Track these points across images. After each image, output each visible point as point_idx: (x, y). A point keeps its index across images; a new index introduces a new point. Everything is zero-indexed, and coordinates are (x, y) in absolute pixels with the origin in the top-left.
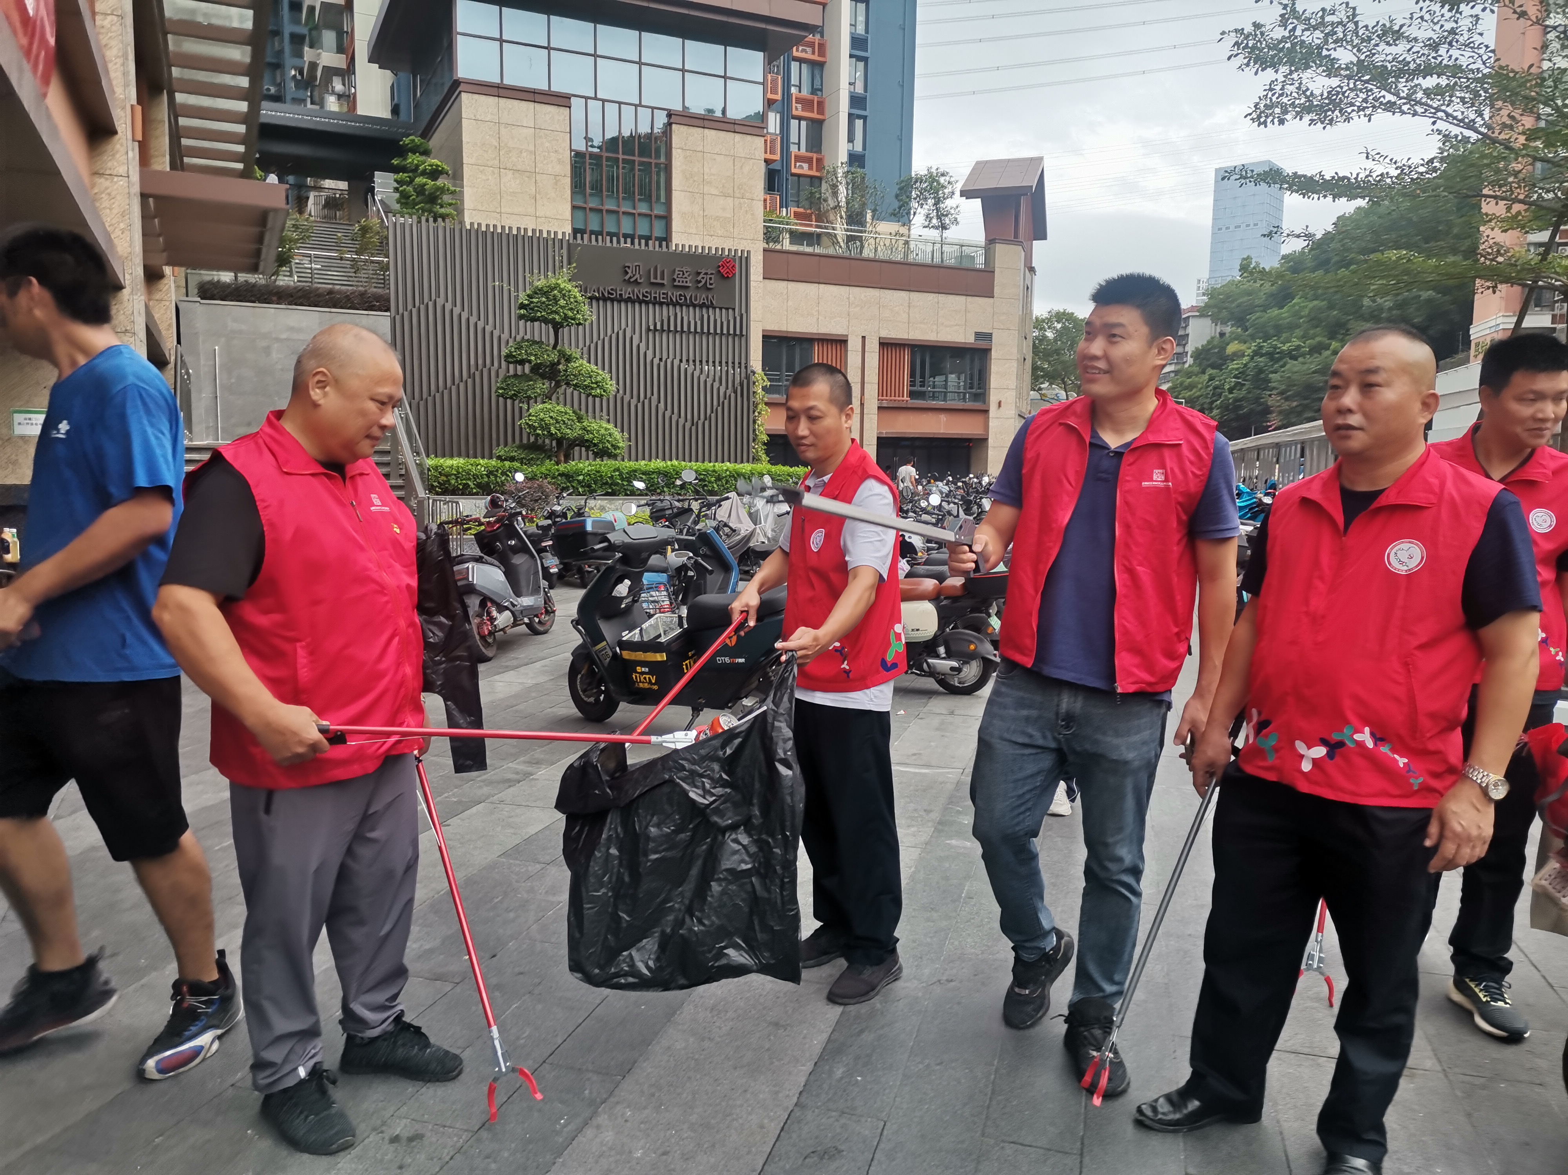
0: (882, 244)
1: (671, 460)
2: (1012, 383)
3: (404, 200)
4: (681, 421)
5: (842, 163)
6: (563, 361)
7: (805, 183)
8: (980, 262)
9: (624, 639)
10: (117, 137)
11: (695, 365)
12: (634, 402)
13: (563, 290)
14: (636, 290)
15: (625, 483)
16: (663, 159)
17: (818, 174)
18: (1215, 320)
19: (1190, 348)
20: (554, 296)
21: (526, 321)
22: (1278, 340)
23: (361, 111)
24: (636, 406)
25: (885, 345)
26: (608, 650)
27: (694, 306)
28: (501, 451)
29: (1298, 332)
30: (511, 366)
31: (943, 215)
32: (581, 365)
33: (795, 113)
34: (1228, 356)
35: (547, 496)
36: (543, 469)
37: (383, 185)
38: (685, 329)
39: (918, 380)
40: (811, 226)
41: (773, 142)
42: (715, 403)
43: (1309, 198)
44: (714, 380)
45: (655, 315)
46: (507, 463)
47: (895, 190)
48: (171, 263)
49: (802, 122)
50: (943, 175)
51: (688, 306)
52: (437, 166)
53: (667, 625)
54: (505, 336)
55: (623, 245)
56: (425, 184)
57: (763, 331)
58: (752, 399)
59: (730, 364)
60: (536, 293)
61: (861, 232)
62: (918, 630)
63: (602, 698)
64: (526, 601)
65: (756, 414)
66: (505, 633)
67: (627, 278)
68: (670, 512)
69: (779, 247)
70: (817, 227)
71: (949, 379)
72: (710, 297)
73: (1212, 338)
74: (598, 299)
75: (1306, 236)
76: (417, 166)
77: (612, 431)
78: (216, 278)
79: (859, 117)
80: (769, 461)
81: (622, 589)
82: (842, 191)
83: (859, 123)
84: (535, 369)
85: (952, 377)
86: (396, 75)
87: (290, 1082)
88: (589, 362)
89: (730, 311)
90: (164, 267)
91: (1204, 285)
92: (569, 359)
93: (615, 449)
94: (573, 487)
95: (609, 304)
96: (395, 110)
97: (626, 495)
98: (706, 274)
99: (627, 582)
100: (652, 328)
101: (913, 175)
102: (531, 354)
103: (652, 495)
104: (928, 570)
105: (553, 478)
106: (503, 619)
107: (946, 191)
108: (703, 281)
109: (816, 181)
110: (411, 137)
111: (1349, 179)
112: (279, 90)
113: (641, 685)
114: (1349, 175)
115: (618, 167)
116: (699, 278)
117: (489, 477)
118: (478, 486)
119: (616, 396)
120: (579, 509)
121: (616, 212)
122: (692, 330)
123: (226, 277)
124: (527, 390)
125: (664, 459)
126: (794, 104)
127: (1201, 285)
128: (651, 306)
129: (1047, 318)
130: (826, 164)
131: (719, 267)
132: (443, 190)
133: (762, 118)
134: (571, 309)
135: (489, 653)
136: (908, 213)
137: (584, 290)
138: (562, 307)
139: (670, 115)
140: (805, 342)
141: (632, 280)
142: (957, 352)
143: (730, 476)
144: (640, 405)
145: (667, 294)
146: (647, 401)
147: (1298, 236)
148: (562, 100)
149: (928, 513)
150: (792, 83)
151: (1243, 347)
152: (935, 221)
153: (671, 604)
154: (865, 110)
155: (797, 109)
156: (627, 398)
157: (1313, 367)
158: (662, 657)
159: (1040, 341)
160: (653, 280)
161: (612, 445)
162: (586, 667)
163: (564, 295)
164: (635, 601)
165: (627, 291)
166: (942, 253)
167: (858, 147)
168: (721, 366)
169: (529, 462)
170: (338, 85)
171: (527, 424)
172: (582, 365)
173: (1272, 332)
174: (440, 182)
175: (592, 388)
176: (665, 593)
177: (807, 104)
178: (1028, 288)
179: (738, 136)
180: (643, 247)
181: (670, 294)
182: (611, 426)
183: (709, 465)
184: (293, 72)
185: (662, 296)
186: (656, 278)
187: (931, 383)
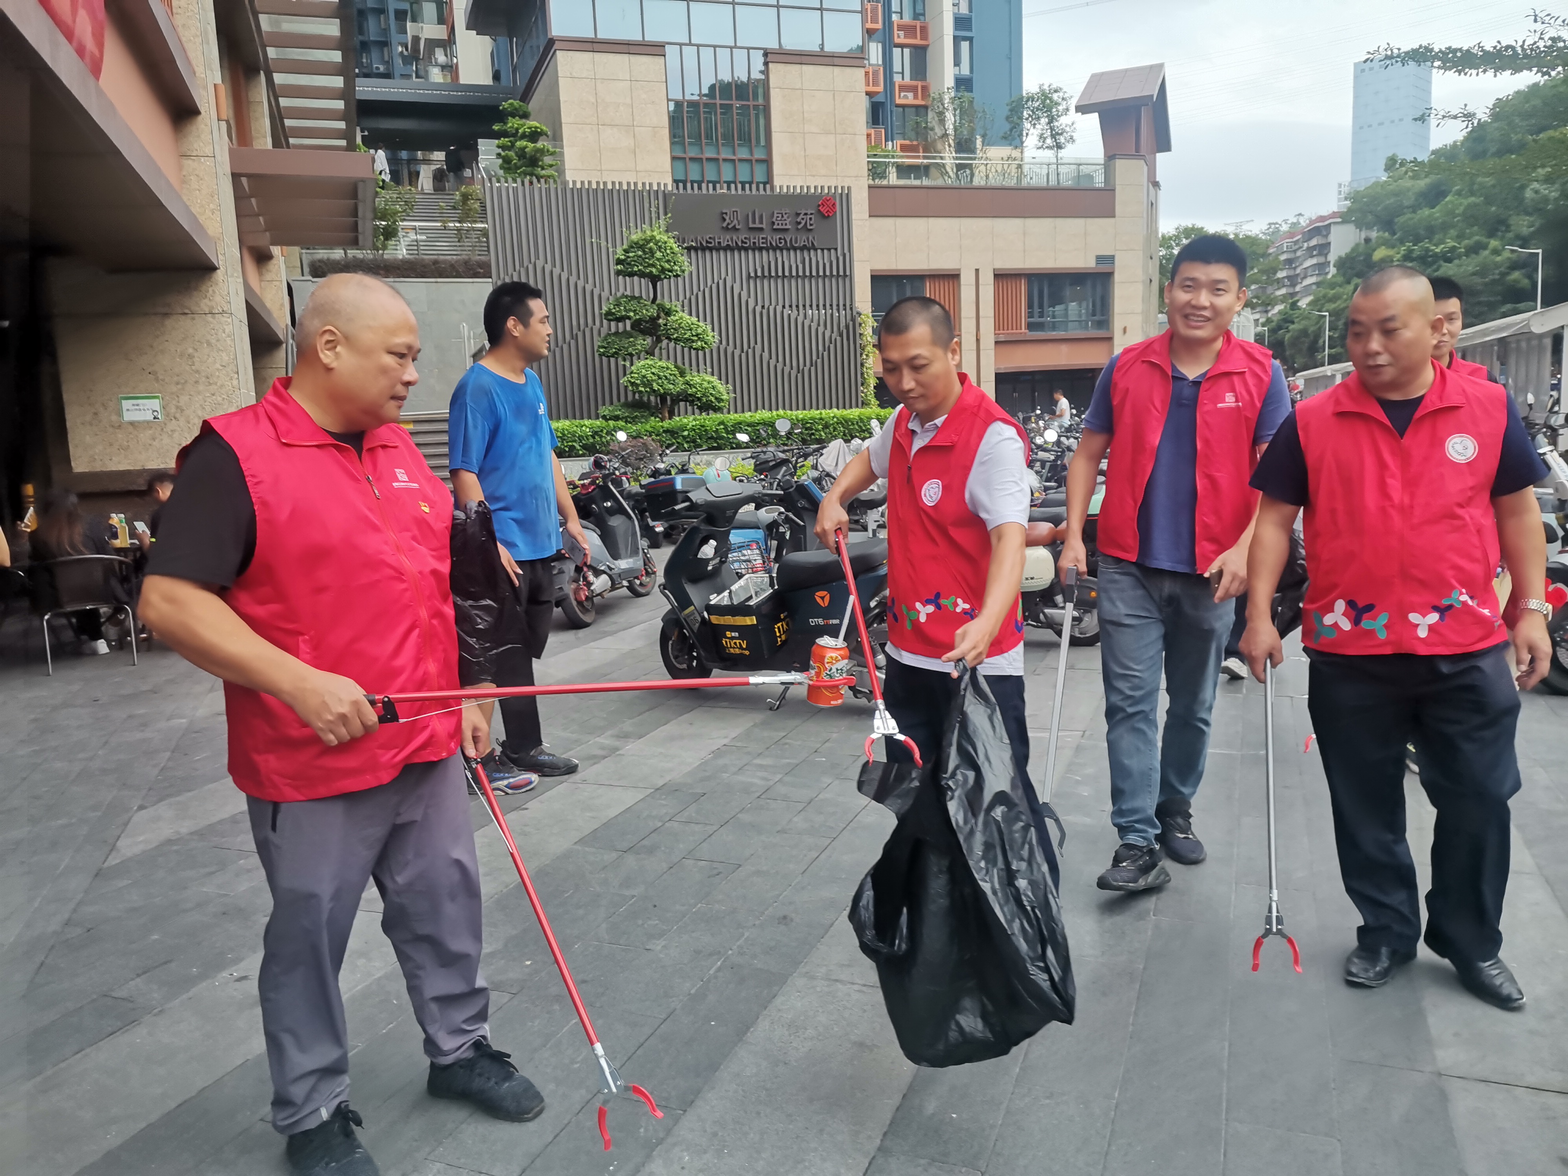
0: (993, 170)
1: (777, 409)
2: (1138, 307)
3: (507, 165)
4: (787, 369)
5: (948, 89)
6: (662, 315)
7: (910, 114)
8: (1099, 180)
9: (712, 603)
10: (200, 118)
11: (798, 311)
12: (737, 352)
13: (659, 241)
14: (735, 238)
15: (731, 436)
16: (761, 101)
17: (923, 103)
18: (1359, 225)
19: (1332, 257)
20: (650, 249)
21: (624, 276)
22: (1430, 242)
23: (463, 80)
24: (740, 356)
25: (1000, 276)
26: (697, 615)
27: (795, 249)
28: (604, 410)
29: (1453, 232)
30: (613, 324)
31: (1058, 134)
32: (681, 318)
33: (897, 40)
34: (1375, 263)
35: (652, 455)
36: (648, 427)
37: (486, 153)
38: (787, 274)
39: (1036, 310)
40: (918, 157)
41: (876, 73)
42: (821, 348)
43: (1466, 74)
44: (819, 325)
45: (755, 261)
46: (611, 423)
47: (1006, 111)
48: (277, 241)
49: (905, 50)
50: (1056, 91)
51: (788, 250)
52: (536, 127)
53: (758, 586)
54: (606, 294)
55: (719, 191)
56: (526, 147)
57: (871, 271)
58: (859, 342)
59: (835, 307)
60: (632, 247)
61: (971, 159)
62: (1032, 578)
63: (694, 664)
64: (623, 564)
65: (864, 357)
66: (603, 597)
67: (725, 225)
68: (774, 463)
69: (885, 182)
70: (925, 157)
71: (1070, 308)
72: (811, 238)
73: (1357, 245)
74: (696, 249)
75: (1465, 116)
76: (517, 130)
77: (715, 384)
78: (326, 257)
79: (965, 39)
80: (879, 405)
81: (708, 550)
82: (950, 117)
83: (965, 46)
84: (636, 325)
85: (1073, 305)
86: (495, 40)
87: (311, 1124)
88: (691, 315)
89: (832, 251)
90: (271, 247)
91: (1345, 190)
92: (668, 313)
93: (719, 402)
94: (678, 443)
95: (708, 254)
96: (496, 76)
97: (732, 448)
98: (806, 214)
99: (713, 543)
100: (752, 274)
101: (1024, 94)
102: (630, 310)
103: (758, 447)
104: (1043, 513)
105: (657, 435)
106: (600, 583)
107: (1060, 108)
108: (803, 222)
109: (922, 110)
110: (510, 101)
111: (1513, 48)
112: (387, 69)
113: (732, 650)
114: (1514, 44)
115: (716, 114)
116: (799, 220)
117: (594, 438)
118: (584, 447)
119: (719, 348)
120: (683, 466)
121: (716, 160)
122: (794, 274)
123: (337, 254)
124: (628, 348)
125: (771, 410)
126: (896, 32)
127: (1342, 189)
128: (750, 252)
129: (1174, 235)
130: (931, 92)
131: (819, 206)
132: (542, 151)
133: (862, 49)
134: (668, 261)
135: (587, 618)
136: (1021, 135)
137: (679, 240)
138: (658, 260)
139: (766, 54)
140: (918, 278)
141: (730, 227)
142: (1078, 278)
143: (838, 423)
144: (744, 355)
145: (766, 239)
146: (750, 351)
147: (1455, 117)
148: (656, 49)
149: (1045, 450)
150: (893, 9)
151: (1390, 252)
152: (1049, 141)
153: (764, 562)
154: (971, 30)
155: (899, 37)
156: (730, 349)
157: (1470, 269)
158: (751, 621)
159: (1168, 260)
160: (751, 225)
161: (716, 398)
162: (676, 633)
163: (660, 247)
164: (722, 562)
165: (725, 239)
166: (1058, 174)
167: (965, 70)
168: (825, 309)
169: (634, 420)
170: (440, 57)
171: (630, 381)
172: (683, 317)
173: (1422, 232)
174: (539, 145)
175: (693, 341)
176: (757, 551)
177: (909, 30)
178: (1152, 204)
179: (836, 69)
180: (740, 192)
181: (769, 238)
182: (714, 379)
183: (815, 413)
184: (400, 49)
185: (761, 241)
186: (754, 222)
187: (1051, 313)
